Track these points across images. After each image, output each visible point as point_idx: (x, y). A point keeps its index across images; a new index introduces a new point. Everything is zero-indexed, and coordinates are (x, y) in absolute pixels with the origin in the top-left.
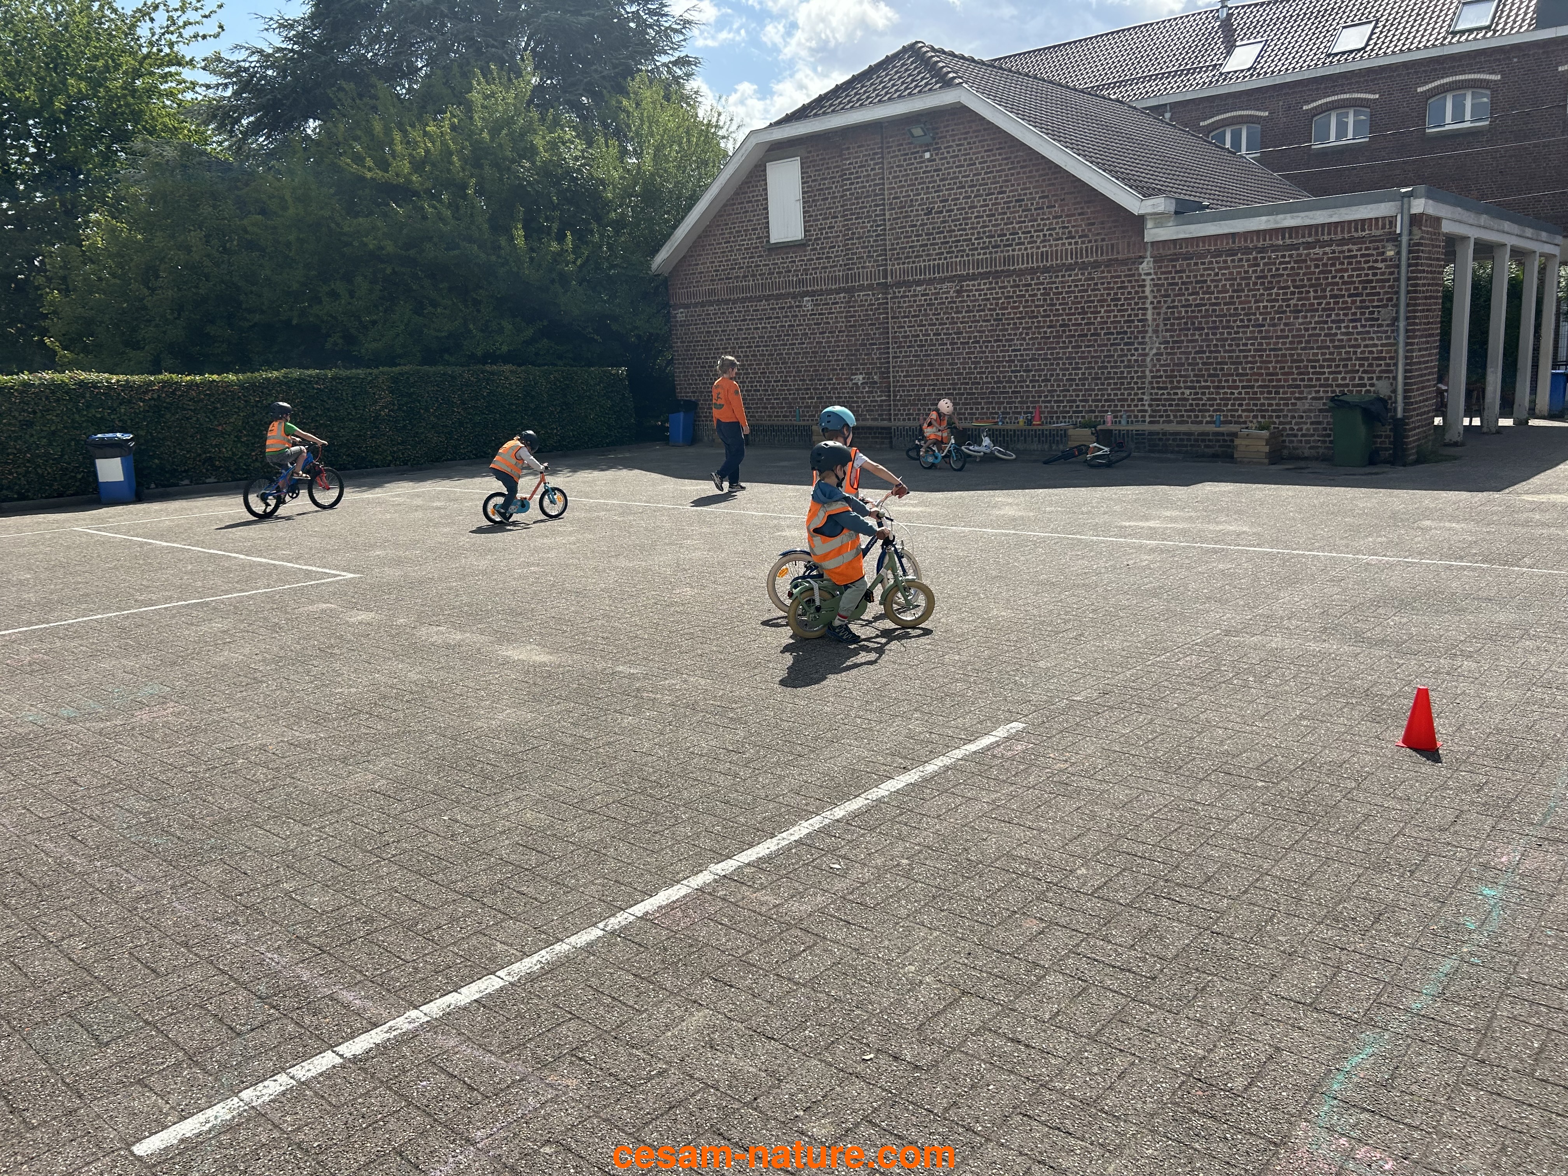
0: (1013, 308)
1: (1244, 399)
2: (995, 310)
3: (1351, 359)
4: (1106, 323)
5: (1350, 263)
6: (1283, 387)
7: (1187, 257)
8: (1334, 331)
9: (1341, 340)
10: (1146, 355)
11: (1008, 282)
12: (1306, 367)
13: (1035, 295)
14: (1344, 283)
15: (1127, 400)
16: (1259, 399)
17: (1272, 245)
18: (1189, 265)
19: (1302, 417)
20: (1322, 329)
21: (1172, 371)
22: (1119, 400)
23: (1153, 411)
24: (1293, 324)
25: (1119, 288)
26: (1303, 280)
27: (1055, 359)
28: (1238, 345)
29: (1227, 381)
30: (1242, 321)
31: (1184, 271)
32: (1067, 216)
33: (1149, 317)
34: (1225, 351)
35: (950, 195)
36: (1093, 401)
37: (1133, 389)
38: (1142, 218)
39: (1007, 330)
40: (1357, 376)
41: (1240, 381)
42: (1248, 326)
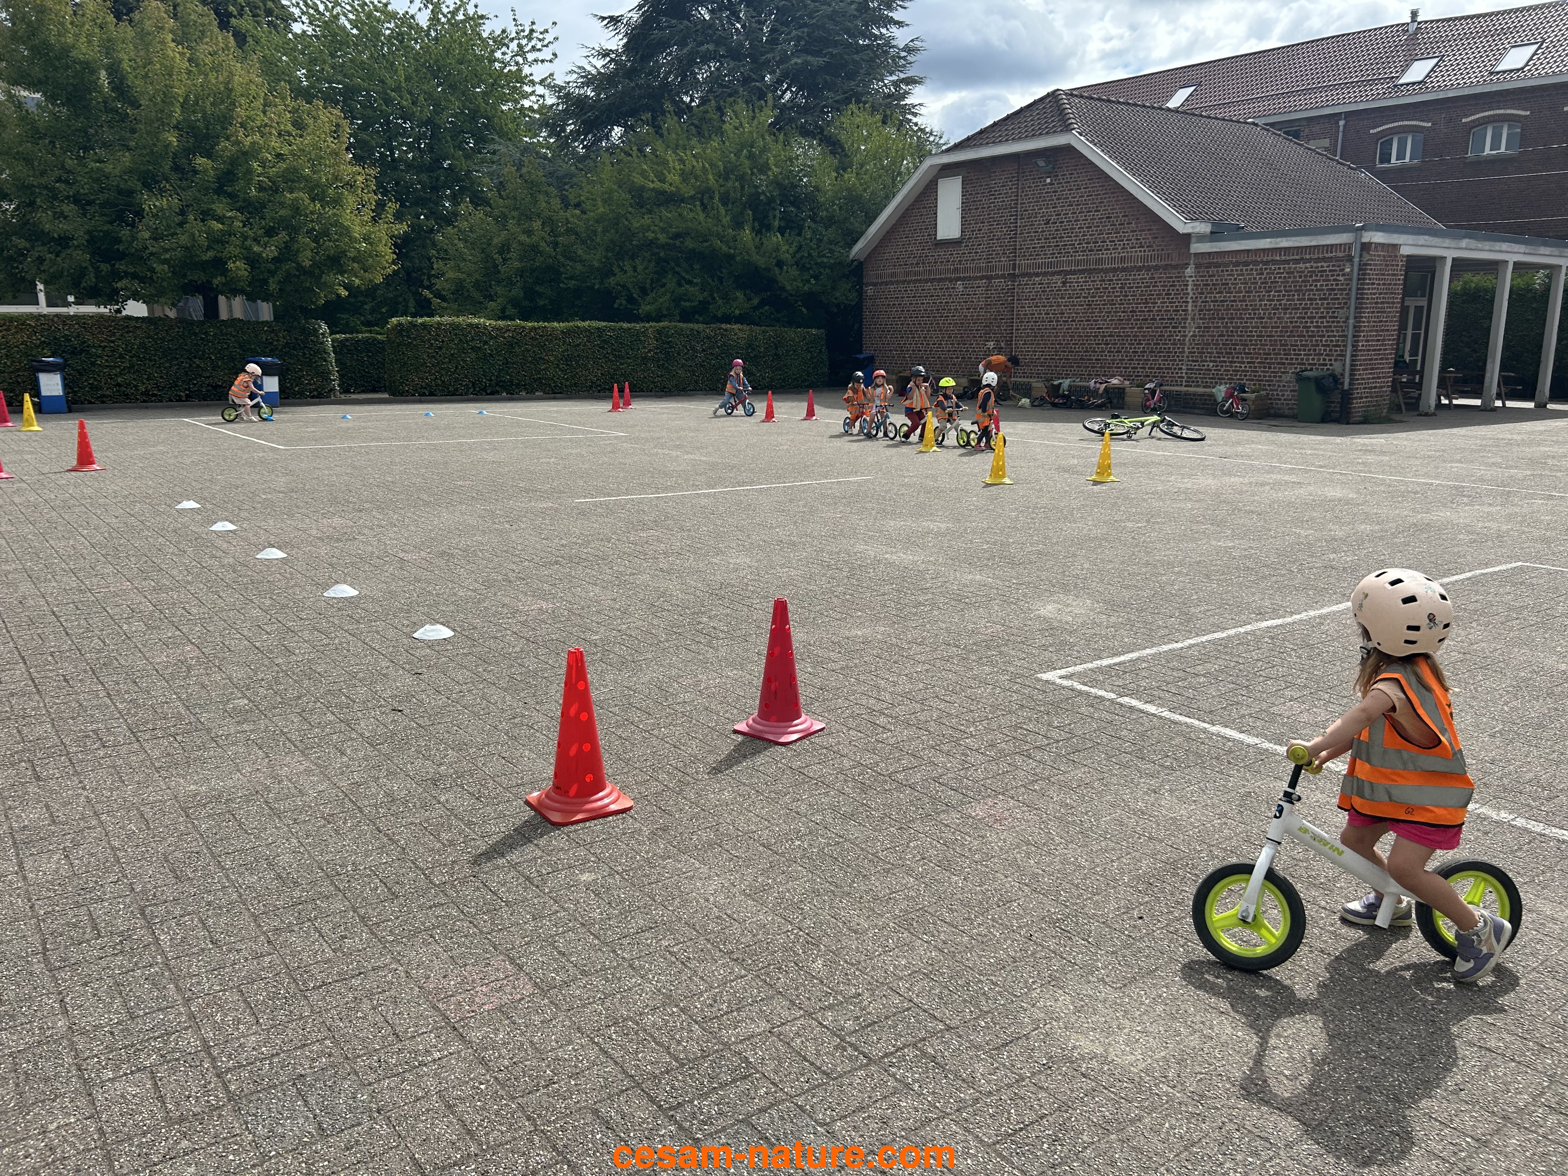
0: (1100, 297)
1: (1248, 371)
2: (1087, 297)
3: (1318, 345)
4: (1161, 311)
5: (1322, 276)
6: (1274, 363)
7: (1217, 265)
8: (1309, 325)
9: (1313, 331)
10: (1186, 336)
11: (1098, 277)
12: (1290, 350)
13: (1115, 288)
14: (1317, 290)
15: (1171, 369)
16: (1257, 372)
17: (1273, 260)
18: (1218, 271)
19: (1284, 386)
20: (1301, 323)
21: (1203, 348)
22: (1166, 369)
23: (1188, 377)
24: (1283, 318)
25: (1171, 286)
26: (1290, 286)
27: (1125, 336)
28: (1246, 332)
29: (1238, 358)
30: (1250, 314)
31: (1213, 276)
32: (1140, 231)
33: (1190, 308)
34: (1238, 336)
35: (1062, 211)
36: (1149, 368)
37: (1175, 360)
38: (1188, 236)
39: (1094, 313)
40: (1322, 358)
41: (1247, 358)
42: (1253, 318)
